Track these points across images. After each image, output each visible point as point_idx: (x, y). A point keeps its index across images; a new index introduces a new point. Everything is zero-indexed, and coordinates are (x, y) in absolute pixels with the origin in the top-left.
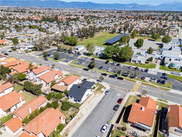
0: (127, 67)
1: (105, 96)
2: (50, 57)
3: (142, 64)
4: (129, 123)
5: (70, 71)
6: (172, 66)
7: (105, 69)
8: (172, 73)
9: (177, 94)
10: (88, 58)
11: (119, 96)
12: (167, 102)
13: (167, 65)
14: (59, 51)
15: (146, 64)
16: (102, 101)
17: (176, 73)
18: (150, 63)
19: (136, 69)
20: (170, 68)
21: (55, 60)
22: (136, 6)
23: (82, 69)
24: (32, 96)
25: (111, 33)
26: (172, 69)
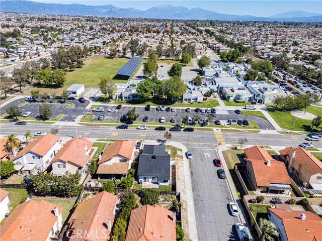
0: (182, 110)
1: (190, 162)
2: (26, 115)
3: (199, 103)
4: (257, 190)
5: (95, 136)
6: (239, 99)
7: (153, 119)
8: (245, 109)
9: (271, 135)
10: (107, 107)
11: (209, 157)
12: (270, 148)
13: (232, 99)
14: (35, 101)
15: (205, 101)
16: (194, 172)
17: (250, 108)
18: (209, 99)
19: (197, 111)
20: (238, 102)
21: (42, 121)
22: (113, 10)
23: (114, 128)
24: (60, 201)
25: (108, 58)
26: (240, 102)
